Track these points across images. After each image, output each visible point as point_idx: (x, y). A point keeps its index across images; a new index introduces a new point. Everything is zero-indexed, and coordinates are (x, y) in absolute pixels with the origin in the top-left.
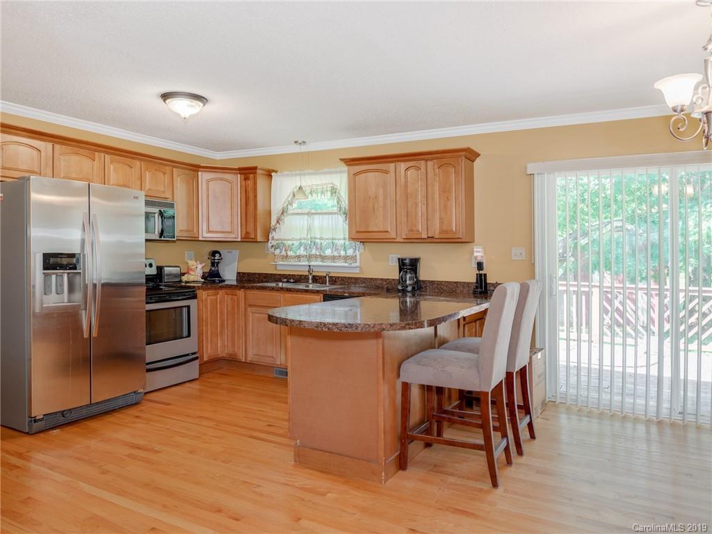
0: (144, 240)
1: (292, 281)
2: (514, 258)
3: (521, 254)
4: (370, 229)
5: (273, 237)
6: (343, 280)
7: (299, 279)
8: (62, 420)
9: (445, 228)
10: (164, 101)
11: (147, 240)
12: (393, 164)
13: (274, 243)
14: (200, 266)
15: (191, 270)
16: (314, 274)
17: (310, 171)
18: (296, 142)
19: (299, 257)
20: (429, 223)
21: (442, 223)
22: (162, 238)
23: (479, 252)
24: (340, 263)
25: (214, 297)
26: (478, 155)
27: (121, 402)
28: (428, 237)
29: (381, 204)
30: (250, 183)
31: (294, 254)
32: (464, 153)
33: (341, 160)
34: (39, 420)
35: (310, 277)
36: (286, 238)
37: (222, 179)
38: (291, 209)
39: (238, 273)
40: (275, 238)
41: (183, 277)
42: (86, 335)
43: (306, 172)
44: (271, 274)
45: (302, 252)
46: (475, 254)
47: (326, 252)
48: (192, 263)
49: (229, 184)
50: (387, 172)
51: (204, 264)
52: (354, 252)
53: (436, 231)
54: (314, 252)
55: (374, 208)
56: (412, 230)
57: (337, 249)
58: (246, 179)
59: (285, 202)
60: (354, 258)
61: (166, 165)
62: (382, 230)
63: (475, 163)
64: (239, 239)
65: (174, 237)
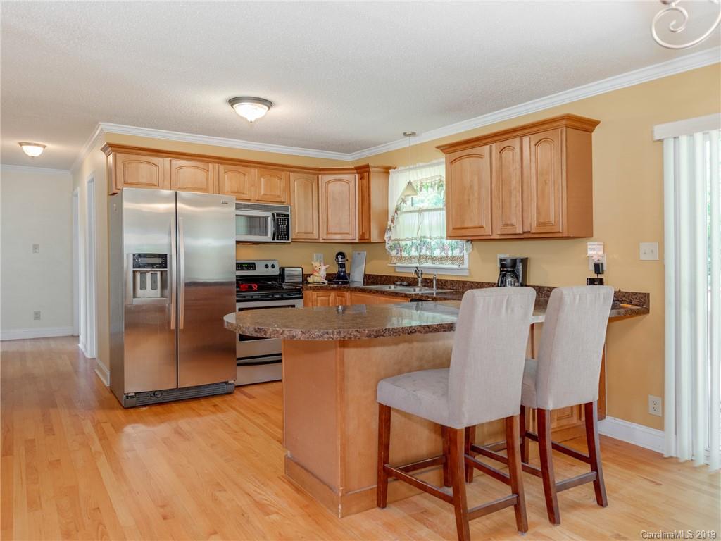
0: (235, 243)
1: (405, 283)
2: (643, 257)
3: (652, 251)
4: (466, 225)
5: (390, 237)
6: (451, 284)
7: (412, 282)
8: (153, 400)
9: (542, 220)
10: (232, 105)
11: (238, 242)
12: (488, 146)
13: (391, 243)
14: (323, 268)
15: (315, 271)
16: (424, 276)
17: (421, 164)
18: (405, 134)
19: (411, 258)
20: (525, 214)
21: (539, 214)
22: (276, 241)
23: (594, 249)
24: (447, 265)
25: (326, 298)
26: (596, 123)
27: (212, 391)
28: (524, 232)
29: (476, 195)
30: (365, 181)
31: (407, 255)
32: (564, 122)
33: (438, 147)
34: (131, 397)
35: (420, 280)
36: (401, 238)
37: (340, 180)
38: (405, 207)
39: (365, 275)
40: (392, 238)
41: (308, 278)
42: (173, 327)
43: (417, 165)
44: (390, 276)
45: (414, 253)
46: (590, 253)
47: (435, 252)
48: (316, 264)
49: (347, 185)
50: (481, 157)
51: (327, 266)
52: (461, 253)
53: (532, 224)
54: (423, 252)
55: (469, 200)
56: (507, 225)
57: (444, 249)
58: (361, 178)
59: (399, 200)
60: (461, 259)
61: (282, 170)
62: (477, 225)
63: (594, 134)
64: (357, 241)
65: (288, 239)
